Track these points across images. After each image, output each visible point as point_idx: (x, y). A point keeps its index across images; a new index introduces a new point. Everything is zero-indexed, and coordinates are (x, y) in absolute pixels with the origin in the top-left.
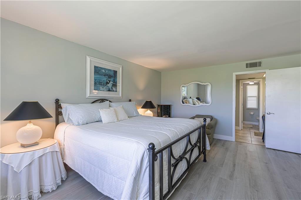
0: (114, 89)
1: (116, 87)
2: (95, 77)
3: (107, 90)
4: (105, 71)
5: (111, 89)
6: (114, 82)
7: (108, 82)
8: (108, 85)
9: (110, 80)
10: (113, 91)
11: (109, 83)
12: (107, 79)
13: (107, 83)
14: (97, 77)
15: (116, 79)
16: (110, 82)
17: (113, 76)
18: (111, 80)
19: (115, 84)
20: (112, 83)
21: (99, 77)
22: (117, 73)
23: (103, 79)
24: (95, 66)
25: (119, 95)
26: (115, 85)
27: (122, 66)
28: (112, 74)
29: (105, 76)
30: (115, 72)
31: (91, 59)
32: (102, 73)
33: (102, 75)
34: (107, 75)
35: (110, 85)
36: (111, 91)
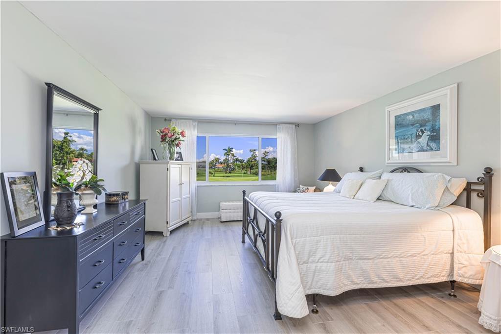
0: (433, 145)
1: (437, 141)
2: (395, 133)
3: (417, 150)
4: (413, 117)
5: (426, 146)
6: (432, 131)
7: (421, 134)
8: (419, 140)
9: (423, 129)
10: (432, 150)
11: (421, 136)
12: (417, 130)
13: (418, 137)
14: (400, 132)
15: (437, 124)
16: (423, 132)
17: (431, 119)
18: (425, 130)
19: (435, 134)
20: (429, 133)
21: (402, 130)
22: (439, 109)
23: (410, 133)
24: (395, 116)
25: (446, 157)
26: (435, 137)
27: (456, 85)
28: (427, 115)
29: (413, 125)
30: (436, 109)
31: (389, 109)
32: (408, 122)
33: (407, 126)
34: (418, 122)
35: (424, 140)
36: (427, 151)
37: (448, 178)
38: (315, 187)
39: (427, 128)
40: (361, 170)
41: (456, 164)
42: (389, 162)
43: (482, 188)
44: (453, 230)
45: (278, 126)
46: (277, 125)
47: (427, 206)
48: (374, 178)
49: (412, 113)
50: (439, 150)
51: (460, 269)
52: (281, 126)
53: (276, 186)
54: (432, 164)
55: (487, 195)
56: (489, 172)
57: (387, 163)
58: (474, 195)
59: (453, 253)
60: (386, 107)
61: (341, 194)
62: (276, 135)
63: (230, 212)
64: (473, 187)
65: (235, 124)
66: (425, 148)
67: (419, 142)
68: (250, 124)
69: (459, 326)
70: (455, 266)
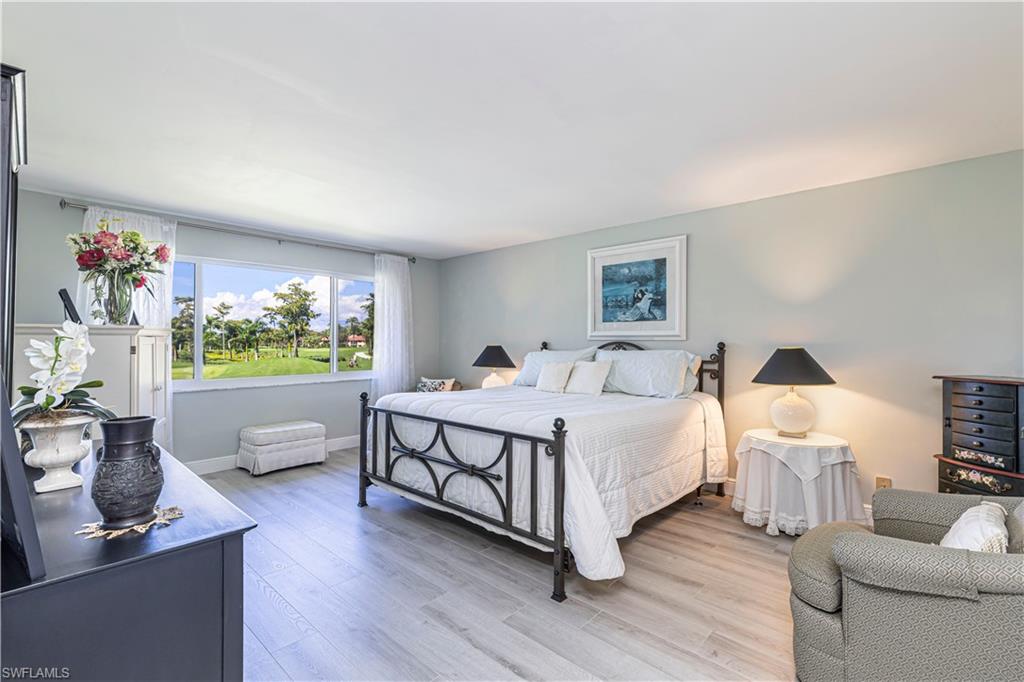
0: (657, 312)
1: (662, 307)
2: (603, 292)
4: (630, 271)
5: (647, 313)
6: (656, 294)
7: (640, 295)
8: (638, 304)
9: (643, 289)
10: (655, 318)
11: (641, 299)
12: (635, 291)
13: (636, 300)
14: (610, 291)
15: (662, 284)
16: (643, 294)
17: (654, 276)
18: (647, 290)
19: (659, 298)
20: (651, 295)
21: (613, 288)
22: (665, 265)
23: (625, 293)
24: (604, 267)
25: (674, 329)
26: (660, 302)
27: (685, 237)
28: (650, 270)
29: (629, 282)
30: (661, 263)
31: (594, 255)
32: (622, 277)
33: (621, 282)
34: (636, 278)
35: (644, 305)
36: (648, 319)
37: (692, 356)
38: (454, 380)
39: (649, 289)
40: (545, 346)
41: (685, 338)
42: (594, 334)
43: (715, 367)
44: (705, 421)
45: (376, 257)
46: (374, 254)
47: (675, 394)
48: (586, 359)
49: (628, 265)
50: (665, 319)
51: (711, 467)
52: (383, 257)
53: (373, 383)
54: (656, 339)
55: (719, 375)
56: (721, 347)
57: (591, 336)
58: (706, 376)
59: (705, 450)
60: (588, 252)
61: (536, 388)
62: (374, 275)
63: (279, 450)
64: (705, 367)
65: (280, 242)
66: (646, 316)
67: (637, 307)
68: (317, 246)
69: (729, 533)
70: (708, 464)
